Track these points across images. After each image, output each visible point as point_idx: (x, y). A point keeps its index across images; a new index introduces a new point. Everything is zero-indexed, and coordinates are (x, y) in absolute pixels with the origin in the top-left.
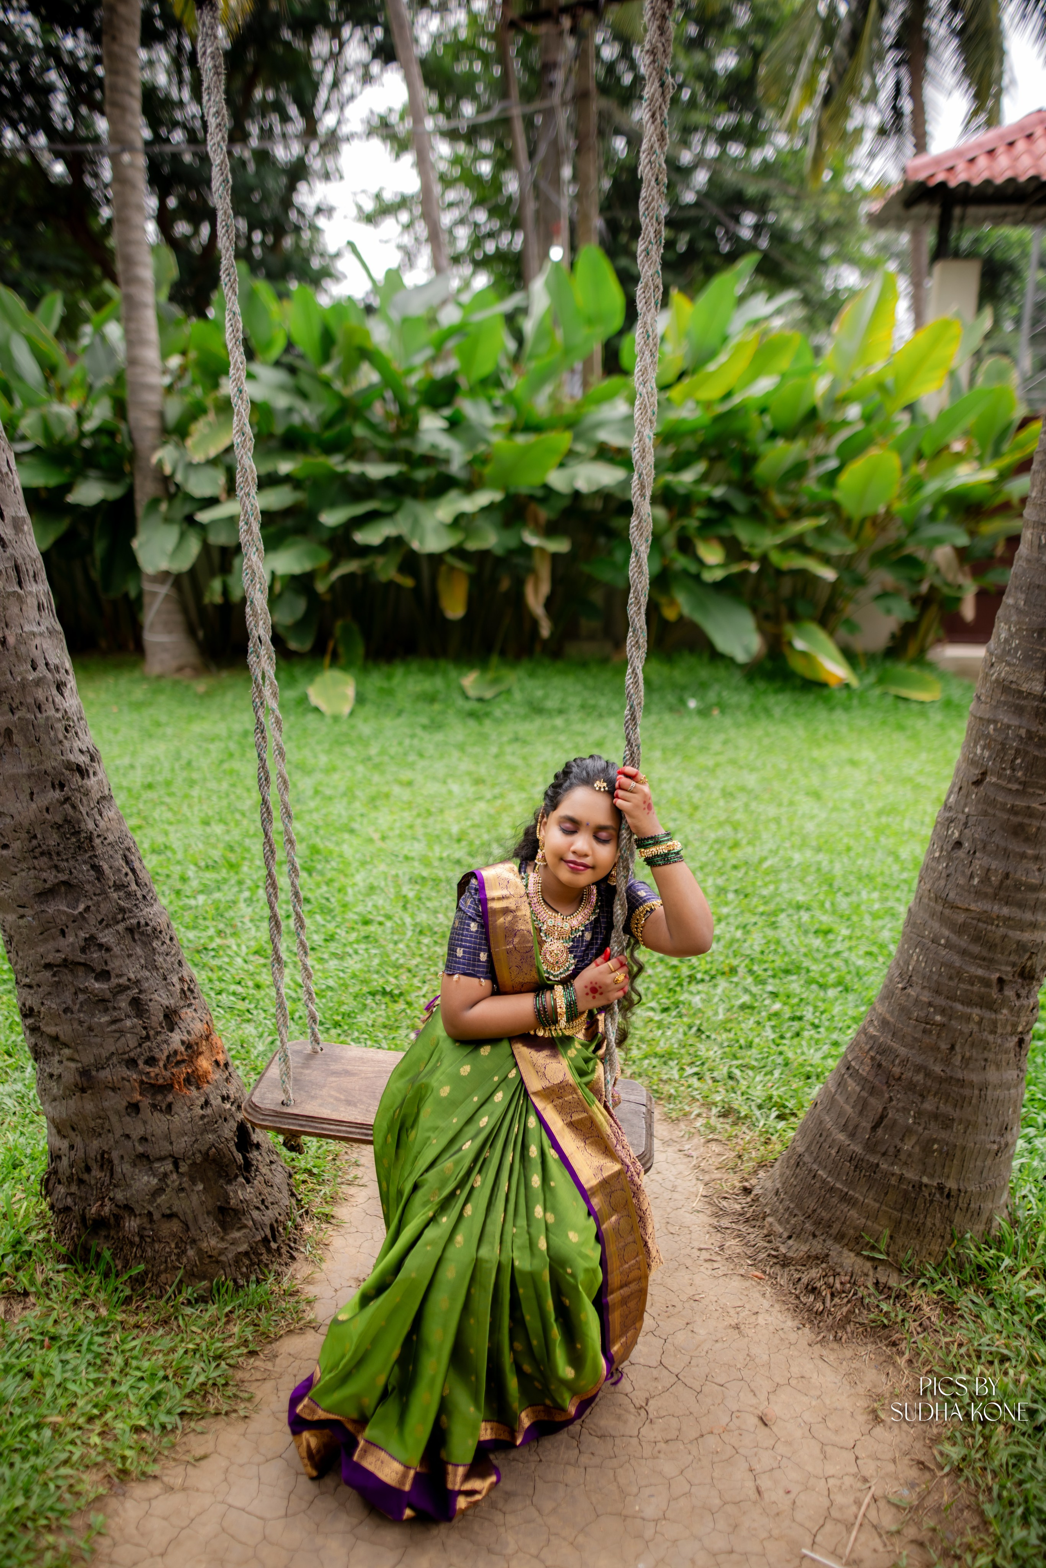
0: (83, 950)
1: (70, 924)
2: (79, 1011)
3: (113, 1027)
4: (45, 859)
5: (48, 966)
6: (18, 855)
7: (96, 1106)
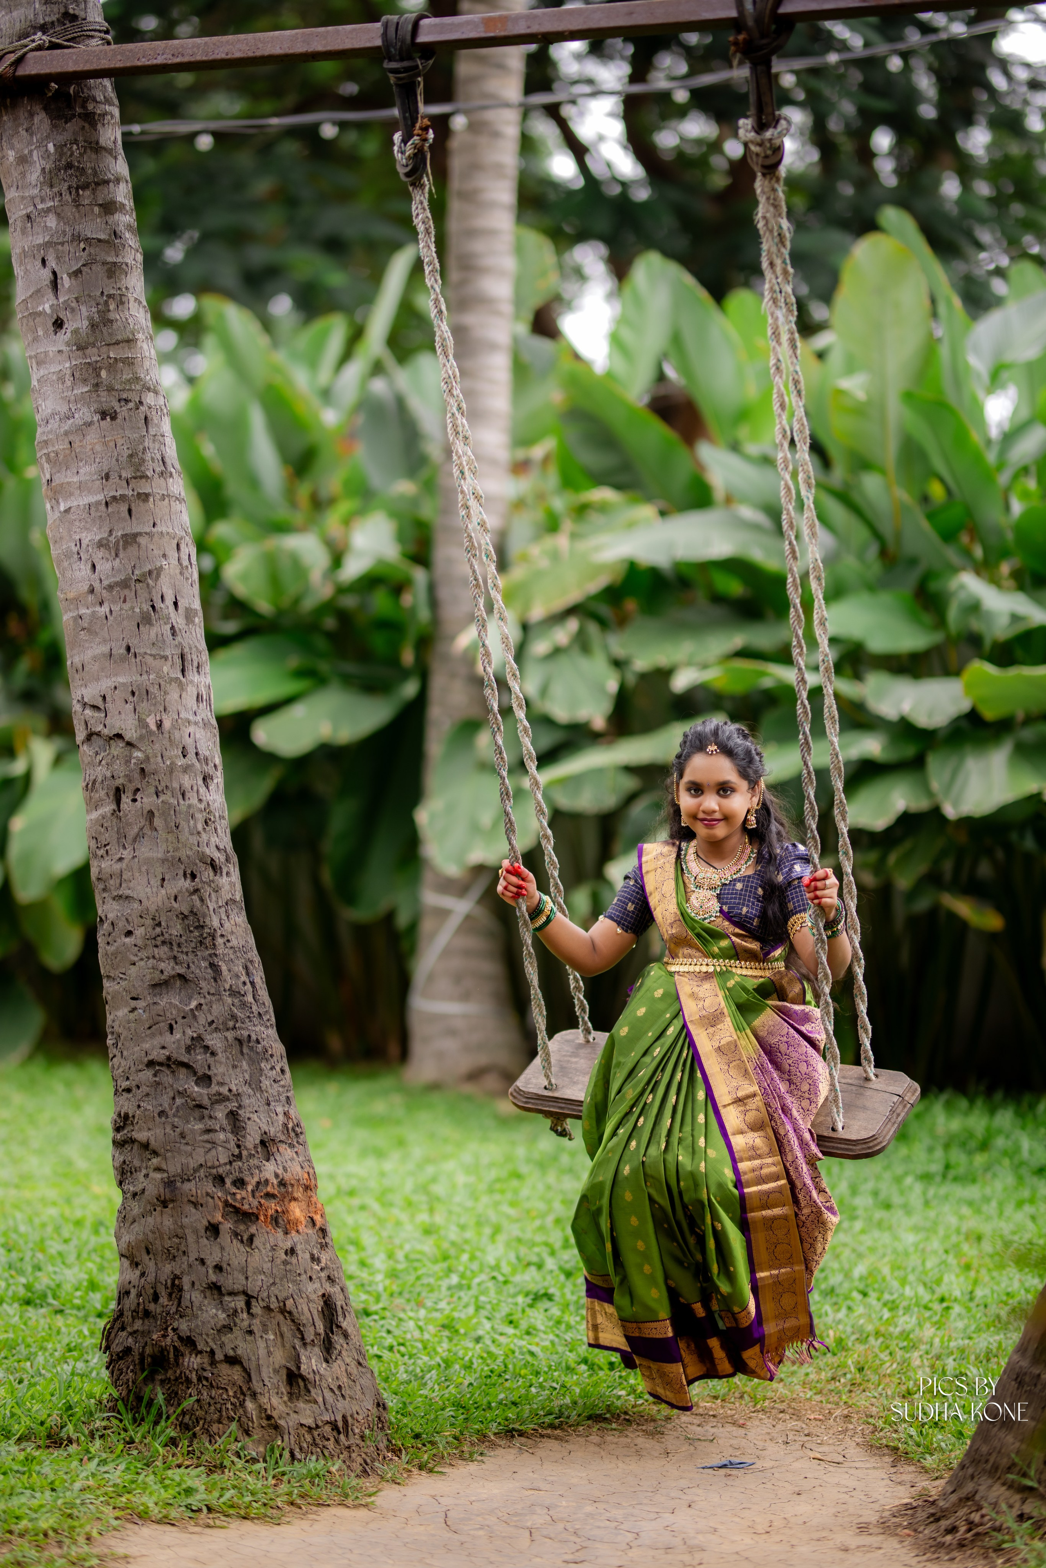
0: (189, 1049)
1: (180, 1020)
2: (174, 1116)
3: (206, 1137)
4: (165, 948)
5: (151, 1064)
6: (140, 943)
7: (175, 1223)
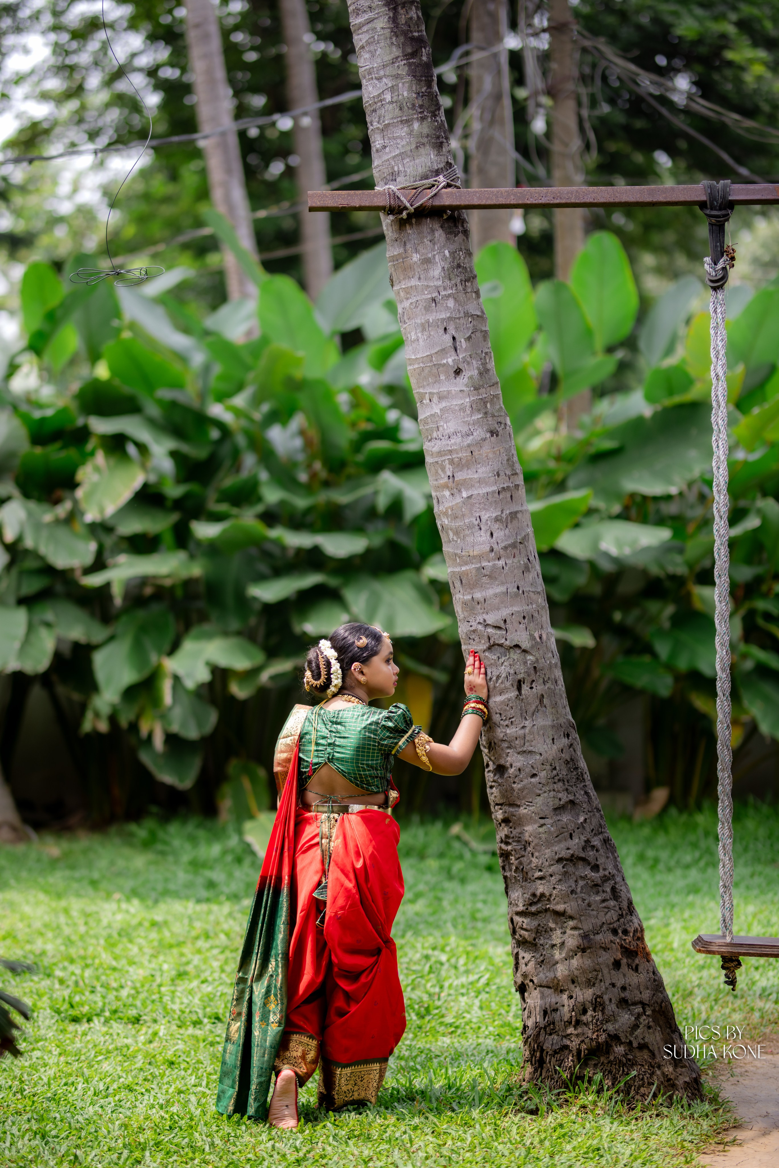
0: (584, 849)
1: (576, 830)
2: (581, 892)
3: (604, 905)
4: (561, 784)
5: (560, 860)
6: (543, 781)
7: (593, 961)
